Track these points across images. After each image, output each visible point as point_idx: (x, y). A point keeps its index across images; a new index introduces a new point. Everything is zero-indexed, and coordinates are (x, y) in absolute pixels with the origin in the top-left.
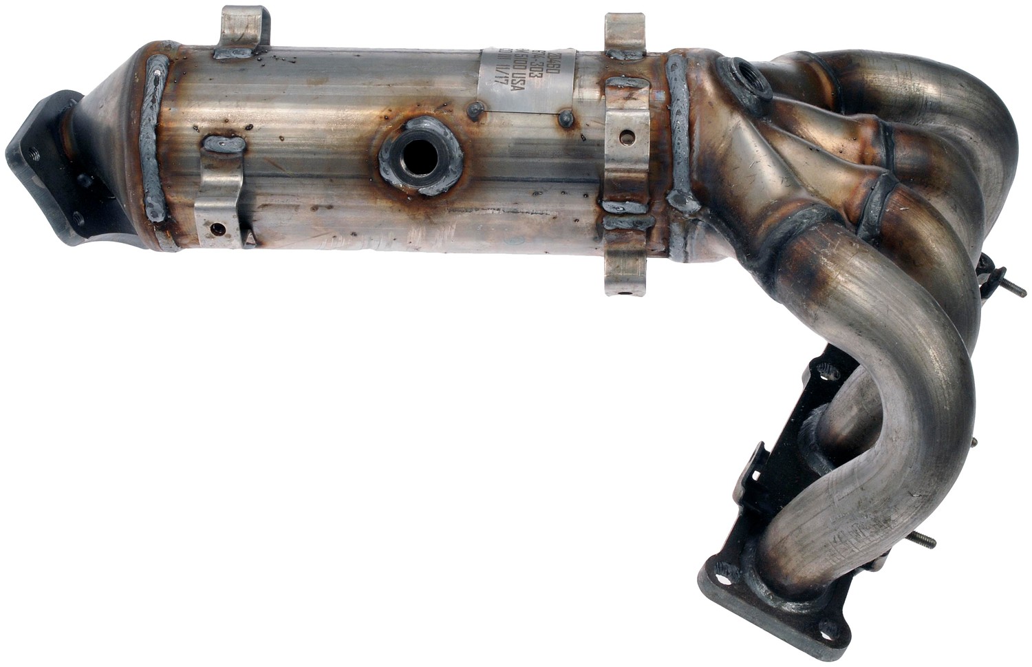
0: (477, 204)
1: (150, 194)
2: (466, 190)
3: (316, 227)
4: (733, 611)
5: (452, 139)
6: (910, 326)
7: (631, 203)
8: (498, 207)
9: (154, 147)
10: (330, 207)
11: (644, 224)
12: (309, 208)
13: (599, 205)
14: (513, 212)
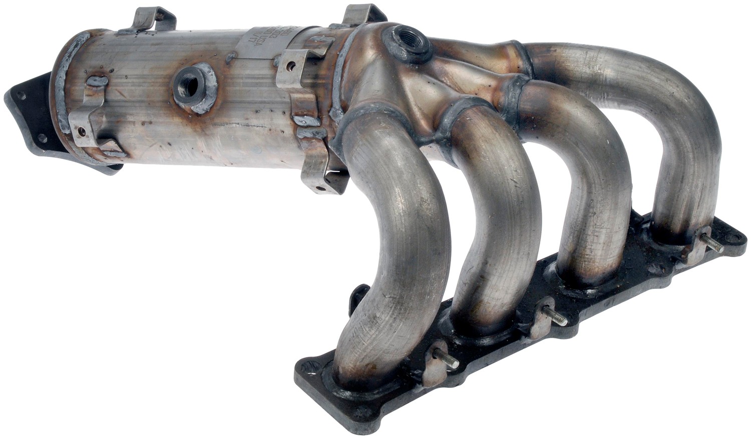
0: (226, 120)
1: (60, 113)
2: (219, 110)
3: (148, 138)
4: (306, 392)
5: (212, 75)
6: (388, 172)
7: (307, 117)
8: (238, 122)
9: (63, 84)
10: (151, 123)
11: (320, 134)
12: (140, 123)
13: (292, 119)
14: (247, 126)
